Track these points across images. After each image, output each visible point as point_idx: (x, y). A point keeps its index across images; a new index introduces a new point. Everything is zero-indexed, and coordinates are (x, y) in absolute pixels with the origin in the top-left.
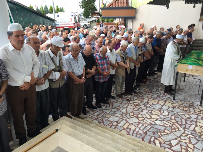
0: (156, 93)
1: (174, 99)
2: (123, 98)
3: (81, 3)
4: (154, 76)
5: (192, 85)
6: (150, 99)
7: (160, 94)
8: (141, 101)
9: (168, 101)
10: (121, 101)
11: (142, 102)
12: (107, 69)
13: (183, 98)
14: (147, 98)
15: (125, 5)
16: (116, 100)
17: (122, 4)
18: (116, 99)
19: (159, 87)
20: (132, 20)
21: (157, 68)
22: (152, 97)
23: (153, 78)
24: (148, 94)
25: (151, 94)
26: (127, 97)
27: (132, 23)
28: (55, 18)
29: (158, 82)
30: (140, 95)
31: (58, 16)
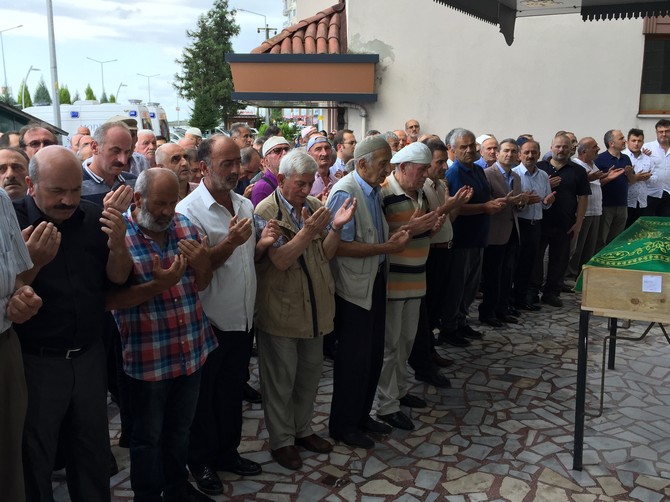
0: (483, 434)
1: (578, 466)
2: (305, 469)
3: (182, 79)
4: (467, 344)
5: (651, 386)
6: (452, 473)
7: (504, 438)
8: (405, 485)
9: (547, 476)
10: (293, 489)
11: (411, 490)
12: (185, 301)
13: (622, 455)
14: (435, 465)
15: (333, 48)
16: (261, 486)
17: (321, 43)
18: (267, 478)
19: (497, 397)
20: (364, 108)
21: (481, 308)
22: (460, 458)
23: (465, 354)
24: (440, 440)
25: (456, 439)
26: (327, 462)
27: (363, 120)
28: (59, 122)
29: (486, 373)
30: (402, 448)
31: (75, 115)
